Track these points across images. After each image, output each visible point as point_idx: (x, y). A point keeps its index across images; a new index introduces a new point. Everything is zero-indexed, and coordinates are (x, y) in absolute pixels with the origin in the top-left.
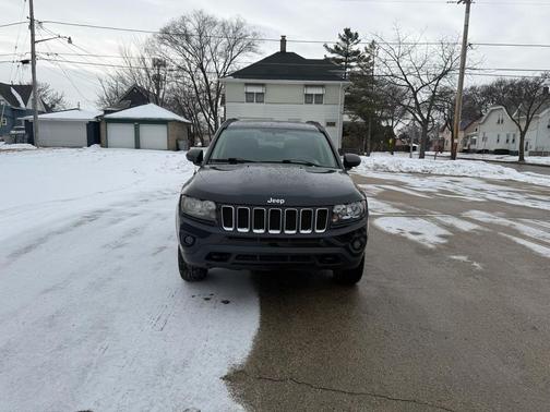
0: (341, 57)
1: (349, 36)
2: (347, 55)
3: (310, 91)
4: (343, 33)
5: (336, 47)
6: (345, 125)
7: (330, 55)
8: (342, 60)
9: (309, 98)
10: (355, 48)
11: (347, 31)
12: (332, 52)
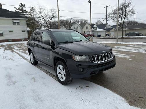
0: (21, 11)
1: (22, 5)
2: (22, 11)
3: (15, 21)
4: (20, 4)
5: (19, 8)
6: (28, 32)
7: (17, 11)
8: (21, 12)
9: (14, 23)
10: (25, 9)
11: (21, 4)
12: (18, 10)
